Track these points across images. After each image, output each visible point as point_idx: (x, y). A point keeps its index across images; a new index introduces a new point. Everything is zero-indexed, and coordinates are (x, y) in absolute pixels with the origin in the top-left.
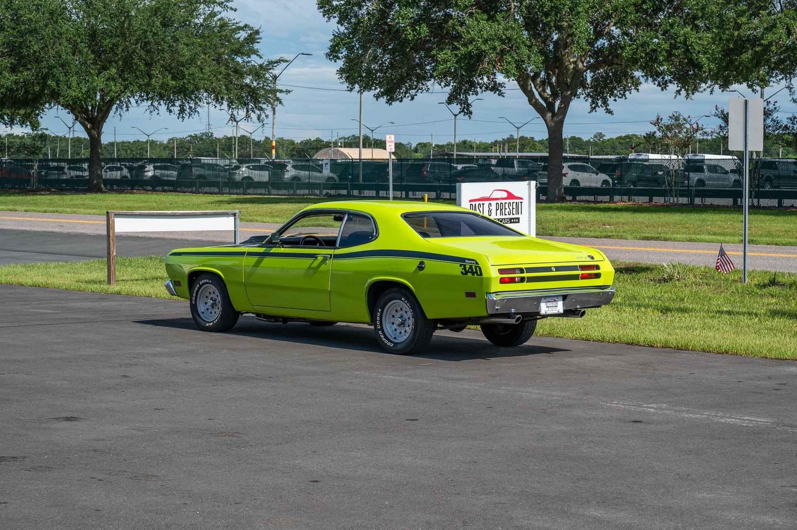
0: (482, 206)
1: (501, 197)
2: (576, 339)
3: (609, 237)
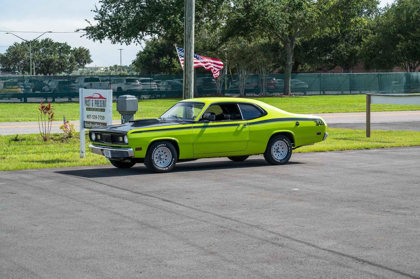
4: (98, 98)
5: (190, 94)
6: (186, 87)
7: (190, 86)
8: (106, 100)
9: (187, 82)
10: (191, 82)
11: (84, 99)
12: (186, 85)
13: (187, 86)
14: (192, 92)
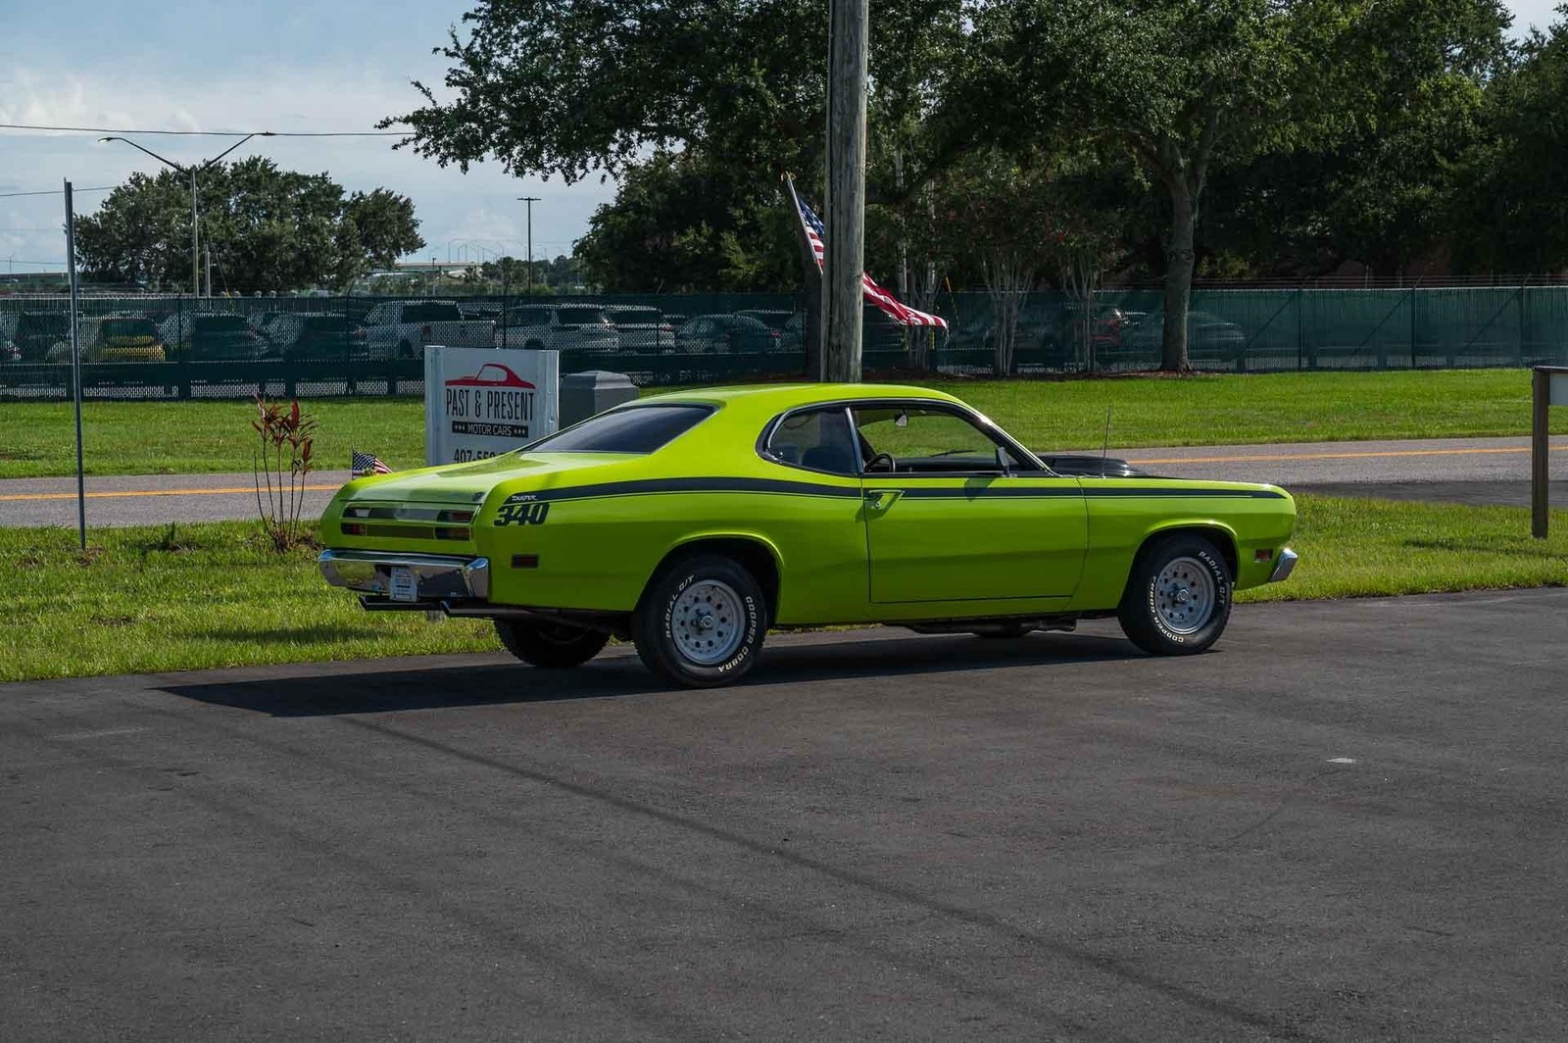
4: (499, 384)
5: (849, 367)
6: (835, 341)
7: (851, 336)
8: (532, 390)
9: (836, 319)
10: (854, 318)
11: (443, 389)
12: (834, 332)
13: (838, 334)
14: (856, 359)
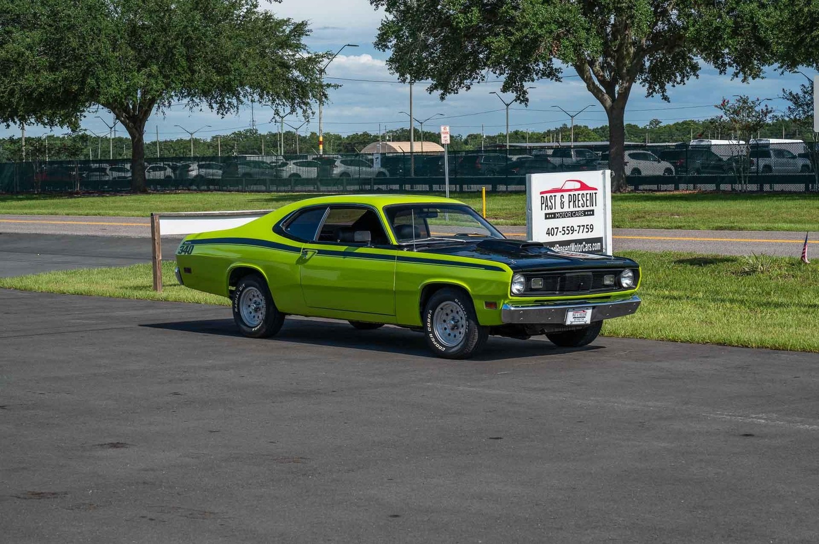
0: (553, 198)
1: (573, 188)
2: (662, 340)
3: (680, 227)
